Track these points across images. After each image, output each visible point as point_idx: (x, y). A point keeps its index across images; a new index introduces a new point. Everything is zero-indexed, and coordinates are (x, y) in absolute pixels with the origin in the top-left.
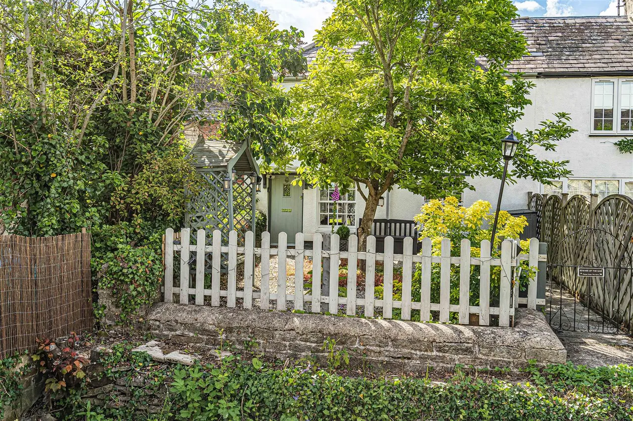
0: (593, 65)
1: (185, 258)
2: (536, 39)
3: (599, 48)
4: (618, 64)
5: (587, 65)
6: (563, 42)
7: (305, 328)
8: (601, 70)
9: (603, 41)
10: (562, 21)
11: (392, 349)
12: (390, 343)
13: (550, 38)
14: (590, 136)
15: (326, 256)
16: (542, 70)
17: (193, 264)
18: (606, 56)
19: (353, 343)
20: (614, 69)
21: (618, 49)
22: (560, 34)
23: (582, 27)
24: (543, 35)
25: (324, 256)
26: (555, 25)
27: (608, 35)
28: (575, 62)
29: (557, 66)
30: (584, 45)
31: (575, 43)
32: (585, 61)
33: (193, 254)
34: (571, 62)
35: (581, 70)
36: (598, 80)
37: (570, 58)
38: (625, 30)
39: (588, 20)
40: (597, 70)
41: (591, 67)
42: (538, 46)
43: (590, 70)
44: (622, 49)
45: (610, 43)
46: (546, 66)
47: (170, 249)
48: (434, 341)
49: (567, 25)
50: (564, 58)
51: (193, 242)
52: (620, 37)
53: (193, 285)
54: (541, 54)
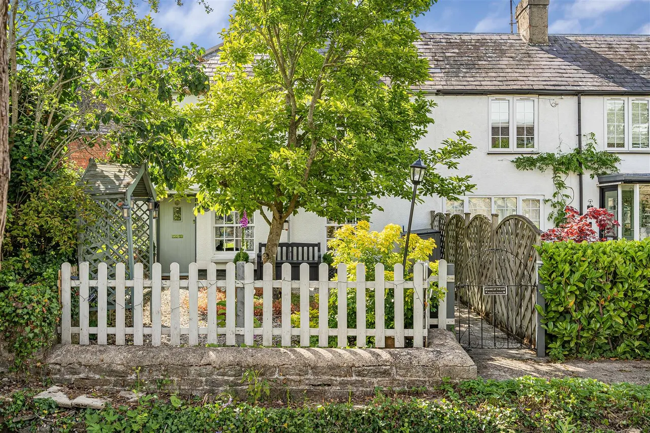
0: (489, 83)
1: (84, 294)
2: (434, 55)
3: (494, 66)
4: (512, 83)
5: (483, 83)
6: (459, 59)
7: (222, 362)
8: (497, 88)
9: (498, 59)
10: (458, 37)
11: (312, 377)
12: (310, 371)
13: (447, 54)
14: (488, 154)
15: (240, 285)
16: (440, 87)
18: (501, 74)
19: (272, 374)
20: (509, 88)
21: (512, 67)
22: (457, 51)
23: (477, 44)
24: (441, 51)
25: (237, 286)
26: (452, 41)
27: (503, 53)
28: (472, 79)
29: (455, 84)
30: (480, 63)
31: (471, 60)
32: (481, 79)
34: (469, 79)
35: (478, 88)
36: (494, 98)
37: (467, 75)
38: (518, 48)
39: (483, 37)
40: (493, 88)
41: (487, 85)
42: (436, 63)
43: (486, 88)
44: (516, 67)
45: (505, 61)
46: (444, 83)
47: (66, 285)
48: (353, 365)
49: (464, 42)
50: (462, 75)
52: (513, 55)
54: (439, 70)
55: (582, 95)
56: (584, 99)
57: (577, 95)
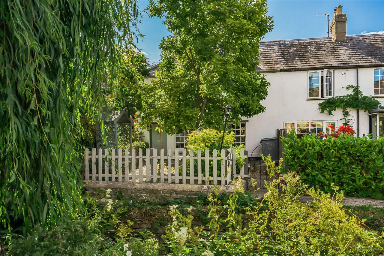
0: (308, 65)
1: (94, 160)
2: (283, 52)
3: (313, 56)
4: (321, 64)
5: (305, 65)
6: (296, 53)
7: (141, 188)
8: (312, 67)
9: (316, 52)
10: (297, 42)
11: (175, 195)
12: (174, 193)
13: (290, 51)
14: (307, 100)
15: (152, 158)
16: (282, 68)
17: (97, 163)
18: (316, 60)
19: (160, 193)
20: (318, 66)
21: (323, 55)
22: (295, 49)
23: (307, 45)
24: (287, 49)
25: (151, 158)
26: (294, 44)
27: (319, 48)
28: (300, 63)
29: (291, 66)
30: (306, 54)
31: (302, 53)
32: (305, 63)
33: (97, 159)
34: (298, 63)
35: (302, 67)
36: (310, 72)
37: (298, 61)
38: (328, 45)
39: (310, 41)
40: (310, 67)
41: (307, 65)
42: (283, 55)
43: (306, 67)
44: (325, 55)
45: (320, 52)
46: (285, 66)
47: (87, 158)
48: (192, 191)
49: (300, 44)
50: (295, 61)
51: (97, 154)
52: (325, 49)
53: (97, 173)
54: (284, 60)
55: (359, 68)
56: (360, 70)
57: (356, 68)
